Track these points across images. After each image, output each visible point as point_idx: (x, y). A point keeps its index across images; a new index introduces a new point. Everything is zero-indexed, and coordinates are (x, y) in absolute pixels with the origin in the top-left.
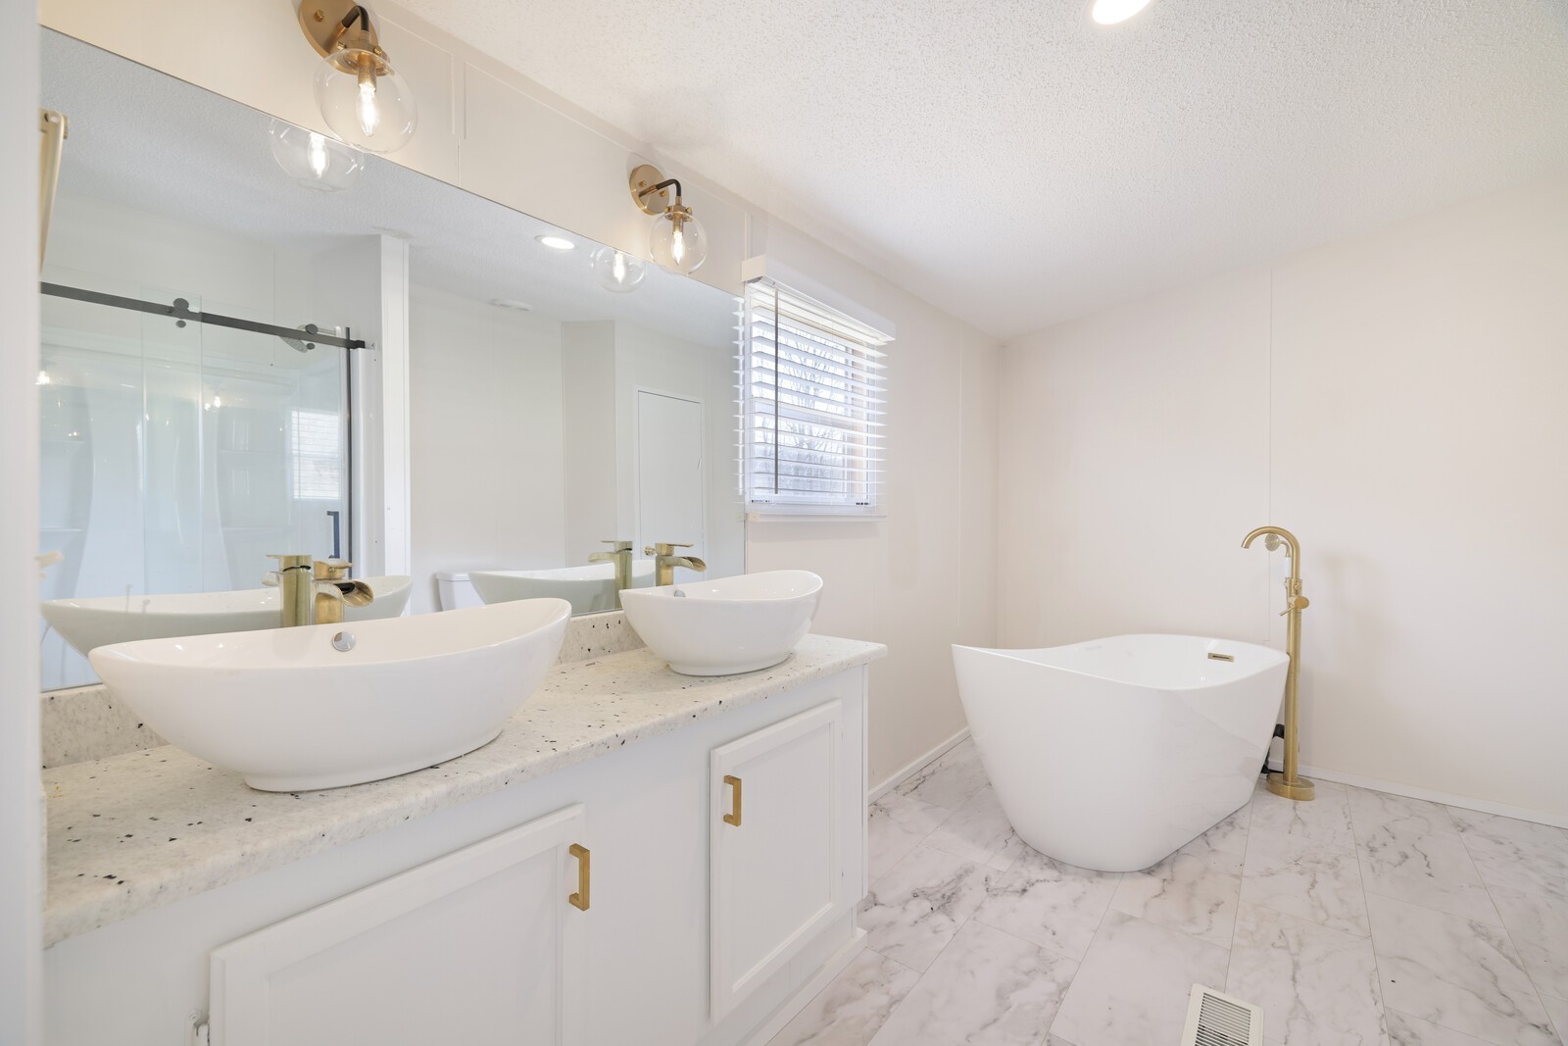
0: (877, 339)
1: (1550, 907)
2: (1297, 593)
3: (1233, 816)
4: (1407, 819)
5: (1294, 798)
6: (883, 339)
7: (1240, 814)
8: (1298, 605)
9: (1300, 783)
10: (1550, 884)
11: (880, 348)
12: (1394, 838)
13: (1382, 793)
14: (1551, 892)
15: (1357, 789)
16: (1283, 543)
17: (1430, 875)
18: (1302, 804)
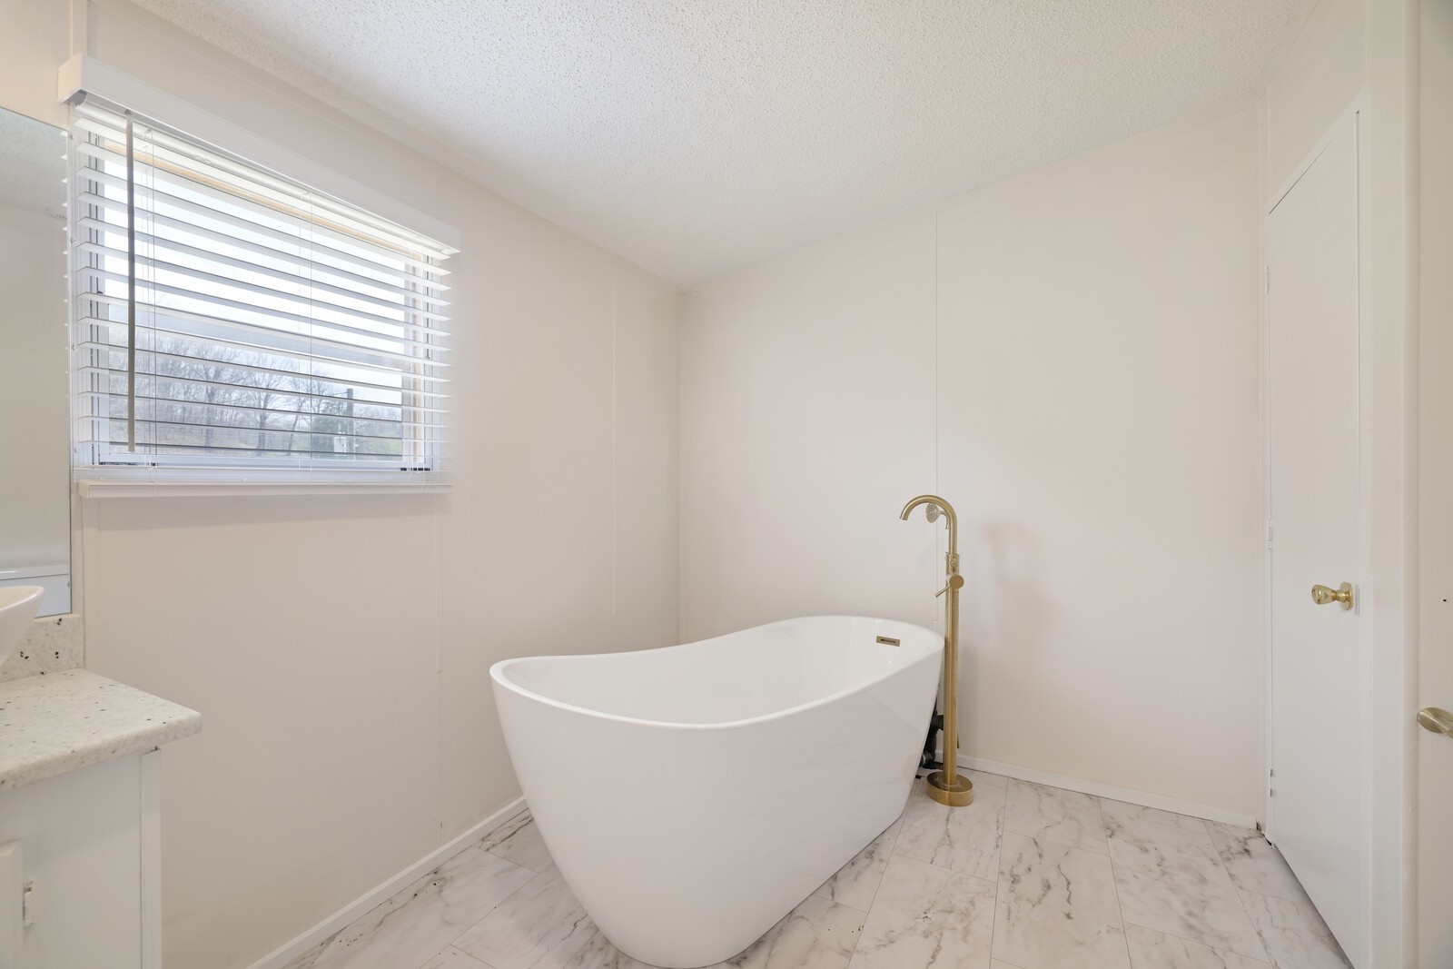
0: (440, 251)
1: (1188, 956)
2: (954, 570)
3: (877, 842)
4: (1059, 823)
5: (951, 804)
6: (449, 251)
7: (886, 836)
8: (956, 582)
9: (958, 785)
10: (1190, 914)
11: (443, 264)
12: (1041, 856)
13: (1041, 786)
14: (1191, 927)
15: (1017, 782)
16: (942, 513)
17: (1068, 916)
18: (958, 811)
